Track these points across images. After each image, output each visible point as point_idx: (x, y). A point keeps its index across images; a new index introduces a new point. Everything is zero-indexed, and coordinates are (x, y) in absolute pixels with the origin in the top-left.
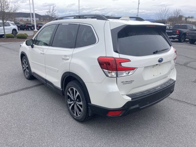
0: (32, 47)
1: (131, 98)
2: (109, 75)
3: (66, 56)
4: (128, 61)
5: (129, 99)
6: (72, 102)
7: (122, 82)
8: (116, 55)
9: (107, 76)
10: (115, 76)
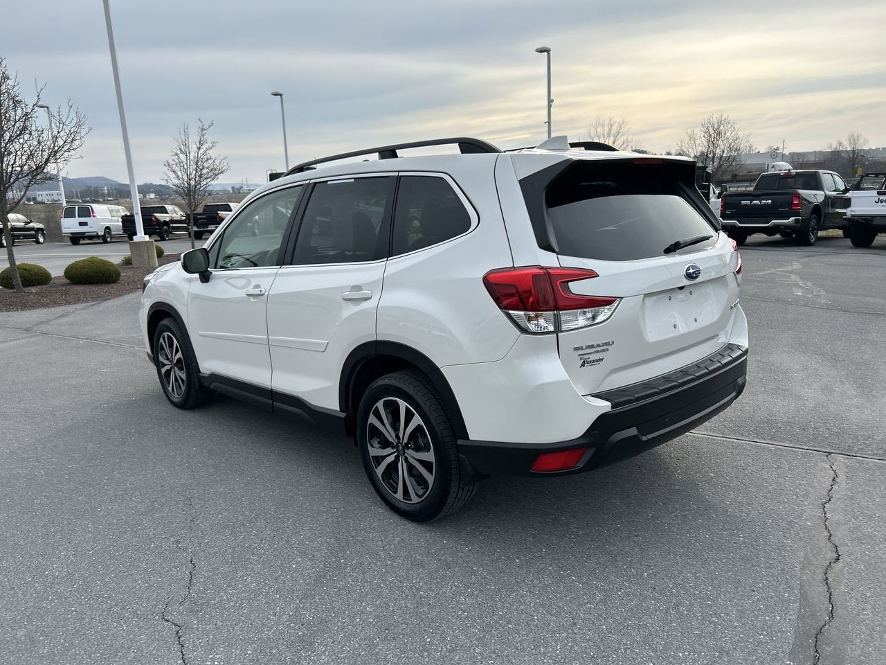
0: (205, 278)
1: (609, 404)
2: (532, 326)
3: (357, 288)
4: (590, 274)
5: (605, 406)
6: (389, 450)
7: (576, 349)
8: (549, 260)
9: (524, 330)
10: (551, 328)
